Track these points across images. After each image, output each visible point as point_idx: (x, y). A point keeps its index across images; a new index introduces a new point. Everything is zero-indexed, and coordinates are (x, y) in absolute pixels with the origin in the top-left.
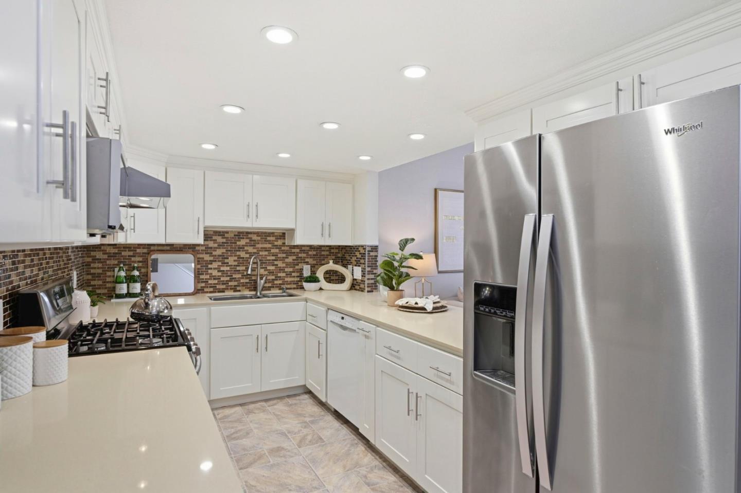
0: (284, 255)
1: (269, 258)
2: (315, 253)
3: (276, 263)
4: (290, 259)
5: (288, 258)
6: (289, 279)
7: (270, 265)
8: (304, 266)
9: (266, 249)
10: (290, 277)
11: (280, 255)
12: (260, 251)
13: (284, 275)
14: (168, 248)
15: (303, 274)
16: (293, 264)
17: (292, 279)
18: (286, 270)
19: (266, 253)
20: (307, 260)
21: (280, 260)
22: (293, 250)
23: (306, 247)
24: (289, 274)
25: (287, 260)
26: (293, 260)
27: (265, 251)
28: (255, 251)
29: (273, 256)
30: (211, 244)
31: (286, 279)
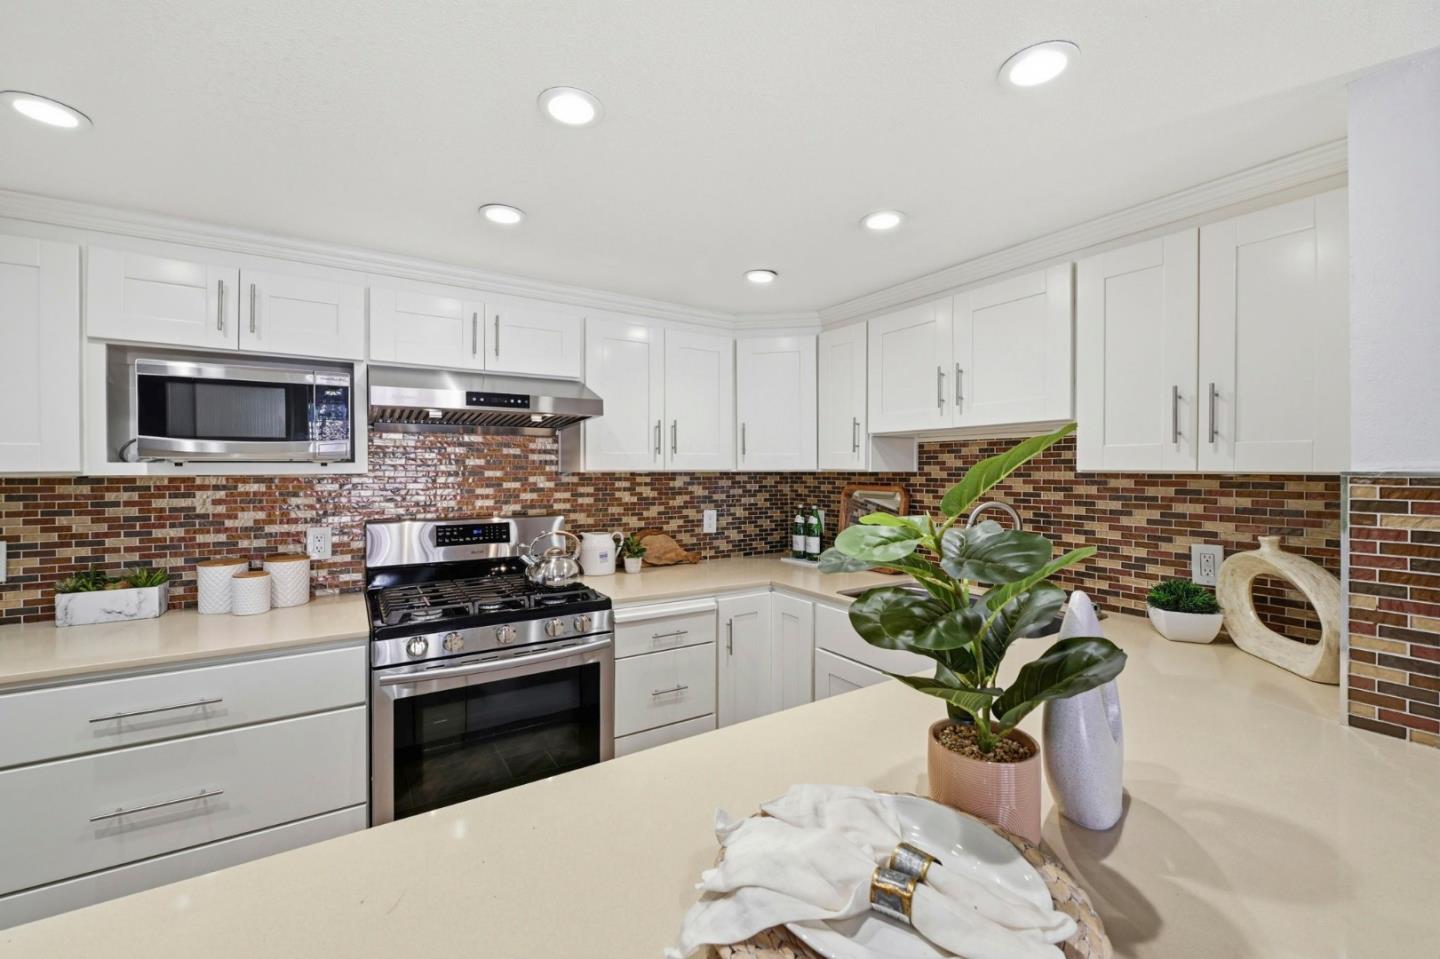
0: (1117, 505)
1: (1066, 510)
2: (1246, 502)
3: (1088, 526)
4: (1139, 519)
5: (1129, 514)
6: (1133, 582)
7: (1070, 532)
8: (1193, 546)
9: (1057, 486)
10: (1138, 576)
11: (1101, 505)
12: (1043, 489)
13: (1117, 565)
14: (872, 479)
15: (1190, 573)
16: (1153, 537)
17: (1145, 584)
18: (1125, 551)
19: (1059, 496)
20: (1208, 526)
21: (1100, 519)
22: (1150, 491)
23: (1203, 481)
24: (1138, 567)
25: (1125, 521)
26: (1149, 522)
27: (1055, 489)
28: (1029, 489)
29: (1078, 504)
30: (935, 471)
31: (1124, 580)
